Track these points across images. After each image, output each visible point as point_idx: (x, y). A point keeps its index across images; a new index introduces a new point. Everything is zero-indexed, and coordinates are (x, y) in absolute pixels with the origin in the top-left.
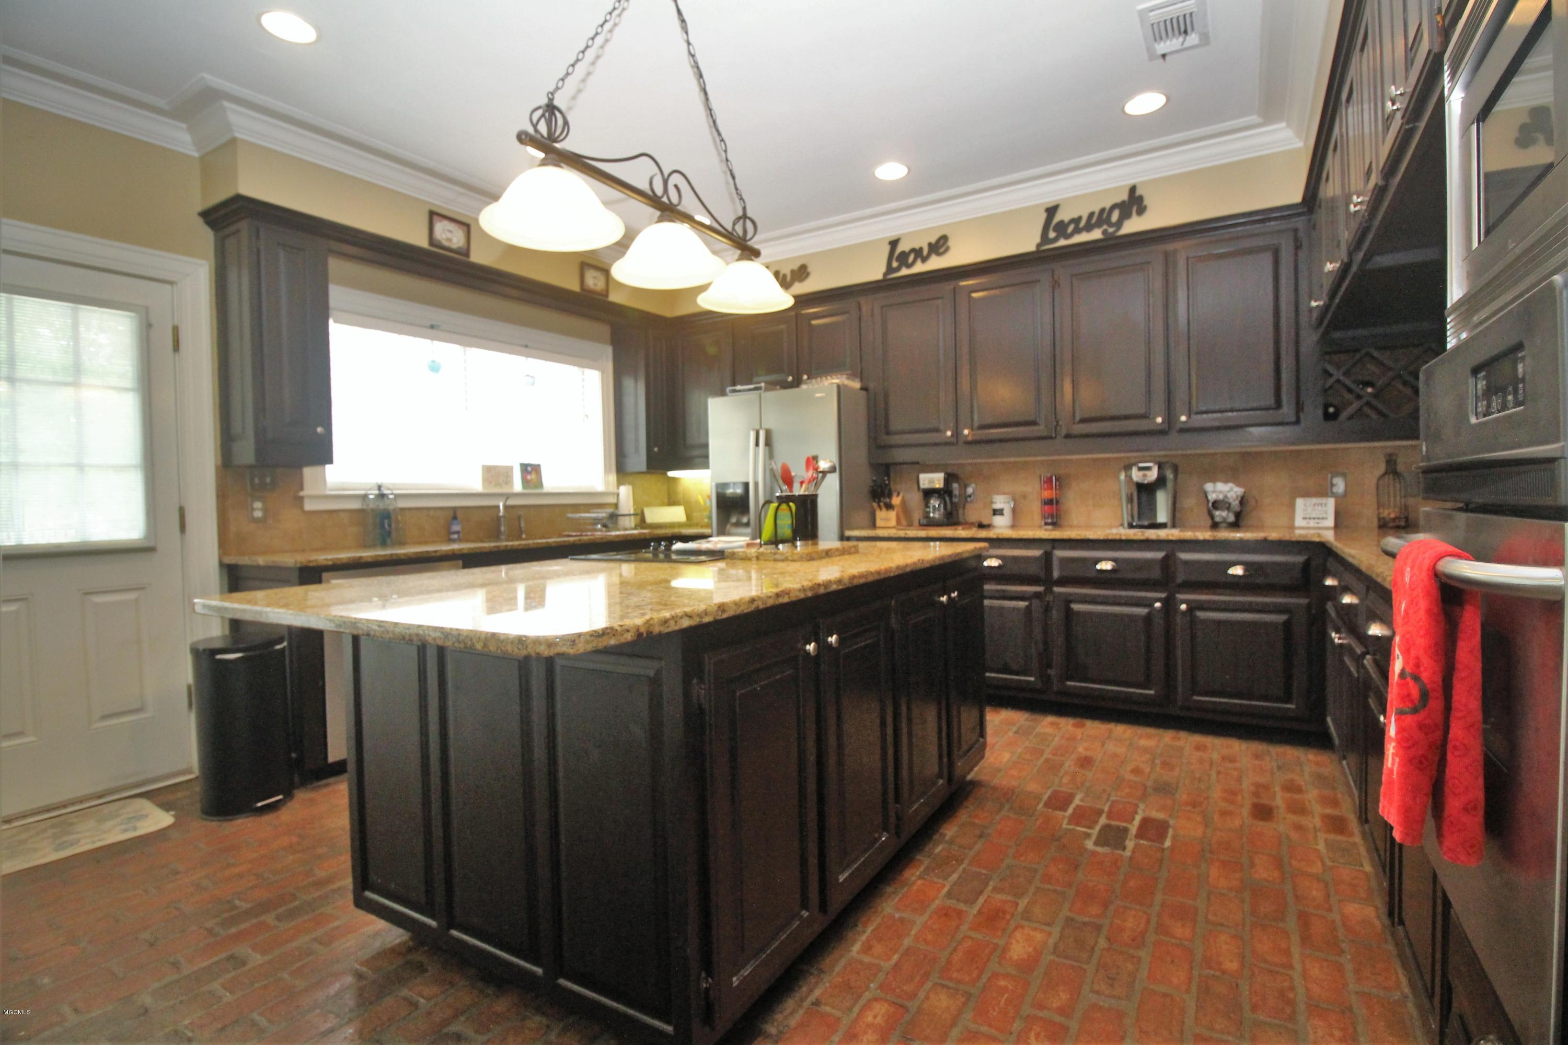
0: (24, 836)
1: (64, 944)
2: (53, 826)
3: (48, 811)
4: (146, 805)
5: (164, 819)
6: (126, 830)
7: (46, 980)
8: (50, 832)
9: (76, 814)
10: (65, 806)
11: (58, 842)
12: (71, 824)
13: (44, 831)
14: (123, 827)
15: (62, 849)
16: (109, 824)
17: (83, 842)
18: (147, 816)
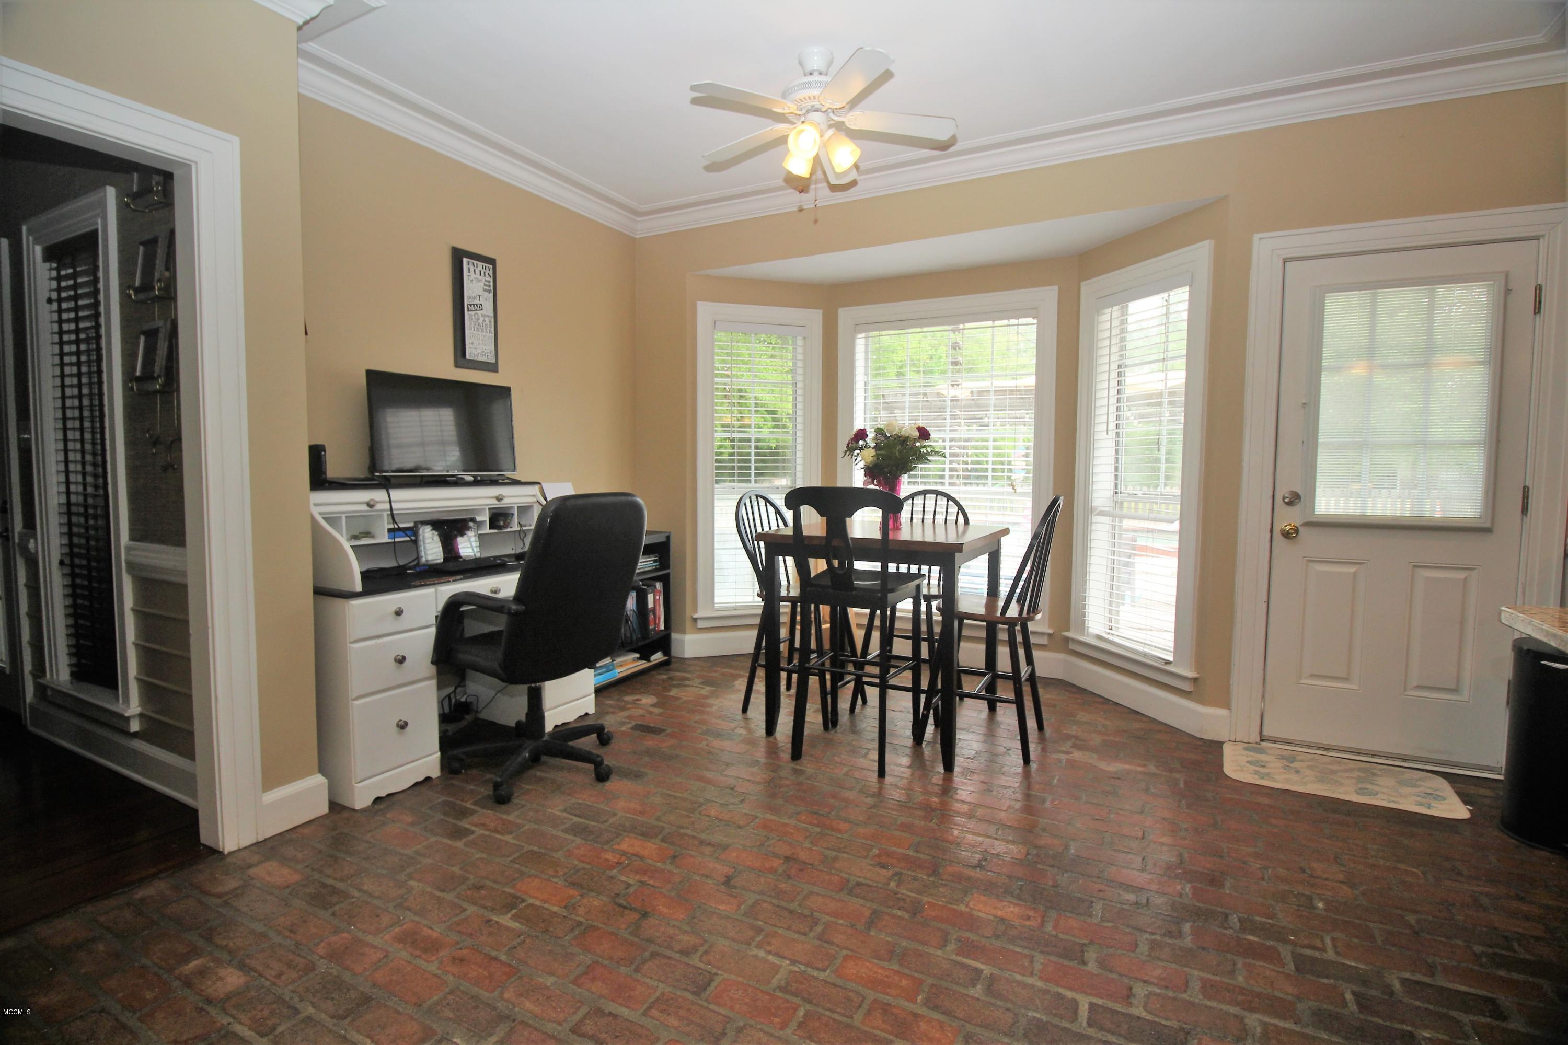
0: (1335, 767)
1: (1342, 882)
2: (1360, 770)
3: (1359, 754)
4: (1445, 787)
5: (1459, 811)
6: (1420, 804)
7: (1320, 905)
8: (1356, 774)
9: (1381, 766)
10: (1373, 756)
11: (1360, 786)
12: (1374, 775)
13: (1351, 770)
14: (1419, 799)
15: (1362, 794)
16: (1406, 790)
17: (1380, 796)
18: (1444, 799)
